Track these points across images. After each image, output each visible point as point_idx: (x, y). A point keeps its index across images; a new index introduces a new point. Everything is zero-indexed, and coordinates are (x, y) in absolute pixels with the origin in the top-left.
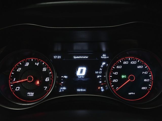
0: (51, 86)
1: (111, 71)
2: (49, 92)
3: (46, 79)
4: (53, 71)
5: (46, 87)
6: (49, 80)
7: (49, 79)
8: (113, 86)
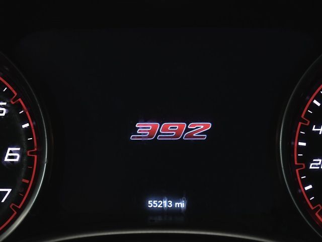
0: (27, 185)
1: (303, 121)
2: (20, 212)
3: (8, 154)
4: (35, 118)
5: (9, 190)
6: (21, 159)
7: (18, 156)
8: (310, 187)
